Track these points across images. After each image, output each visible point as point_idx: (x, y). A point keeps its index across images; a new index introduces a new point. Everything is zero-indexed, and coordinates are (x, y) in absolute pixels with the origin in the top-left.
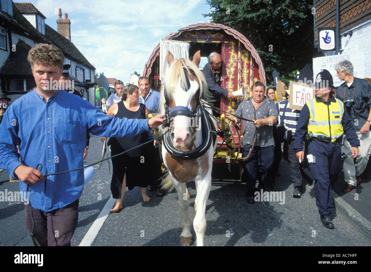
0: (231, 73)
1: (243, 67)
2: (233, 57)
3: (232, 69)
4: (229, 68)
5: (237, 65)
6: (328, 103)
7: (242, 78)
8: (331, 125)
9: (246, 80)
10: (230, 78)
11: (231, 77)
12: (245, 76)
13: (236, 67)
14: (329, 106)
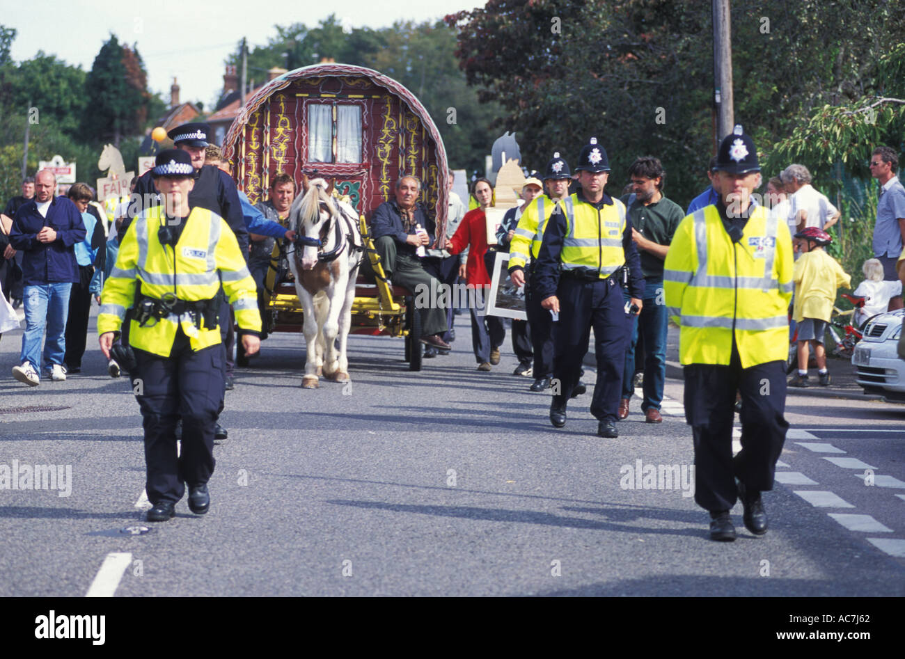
0: (386, 154)
1: (408, 144)
2: (390, 124)
3: (388, 148)
4: (382, 146)
5: (397, 139)
6: (598, 206)
7: (408, 164)
8: (603, 247)
9: (414, 169)
10: (384, 165)
11: (386, 162)
12: (412, 161)
13: (395, 144)
14: (601, 211)
